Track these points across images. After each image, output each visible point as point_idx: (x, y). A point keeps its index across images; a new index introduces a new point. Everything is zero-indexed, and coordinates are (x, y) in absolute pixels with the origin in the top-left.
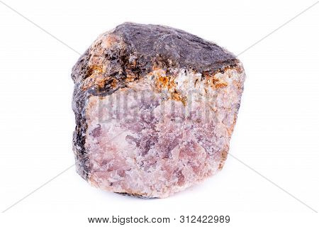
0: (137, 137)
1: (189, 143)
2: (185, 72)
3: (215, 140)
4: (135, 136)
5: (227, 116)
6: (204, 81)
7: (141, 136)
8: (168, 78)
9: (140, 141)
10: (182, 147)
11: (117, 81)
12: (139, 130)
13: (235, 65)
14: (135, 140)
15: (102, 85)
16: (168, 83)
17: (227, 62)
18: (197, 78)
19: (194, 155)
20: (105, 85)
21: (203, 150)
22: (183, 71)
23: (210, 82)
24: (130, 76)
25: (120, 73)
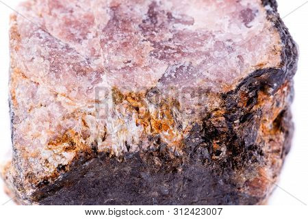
0: (175, 25)
1: (85, 38)
2: (128, 148)
3: (43, 50)
4: (180, 27)
5: (33, 96)
6: (91, 140)
7: (170, 27)
8: (156, 131)
9: (169, 21)
10: (93, 29)
11: (240, 105)
12: (179, 35)
13: (39, 186)
14: (178, 21)
15: (261, 95)
16: (152, 123)
17: (54, 189)
18: (105, 142)
19: (68, 23)
20: (256, 96)
21: (55, 34)
22: (134, 148)
23: (79, 142)
24: (220, 119)
25: (237, 121)
